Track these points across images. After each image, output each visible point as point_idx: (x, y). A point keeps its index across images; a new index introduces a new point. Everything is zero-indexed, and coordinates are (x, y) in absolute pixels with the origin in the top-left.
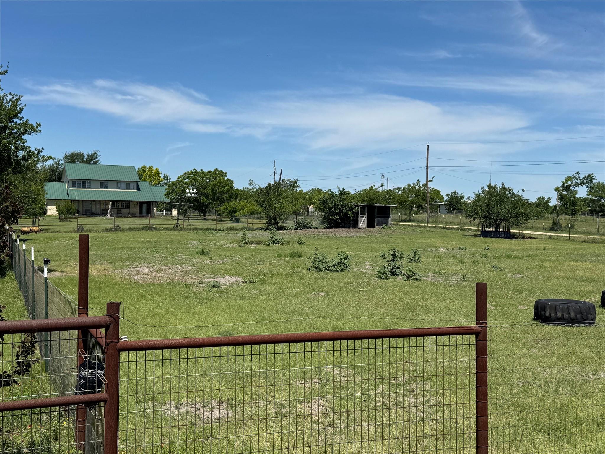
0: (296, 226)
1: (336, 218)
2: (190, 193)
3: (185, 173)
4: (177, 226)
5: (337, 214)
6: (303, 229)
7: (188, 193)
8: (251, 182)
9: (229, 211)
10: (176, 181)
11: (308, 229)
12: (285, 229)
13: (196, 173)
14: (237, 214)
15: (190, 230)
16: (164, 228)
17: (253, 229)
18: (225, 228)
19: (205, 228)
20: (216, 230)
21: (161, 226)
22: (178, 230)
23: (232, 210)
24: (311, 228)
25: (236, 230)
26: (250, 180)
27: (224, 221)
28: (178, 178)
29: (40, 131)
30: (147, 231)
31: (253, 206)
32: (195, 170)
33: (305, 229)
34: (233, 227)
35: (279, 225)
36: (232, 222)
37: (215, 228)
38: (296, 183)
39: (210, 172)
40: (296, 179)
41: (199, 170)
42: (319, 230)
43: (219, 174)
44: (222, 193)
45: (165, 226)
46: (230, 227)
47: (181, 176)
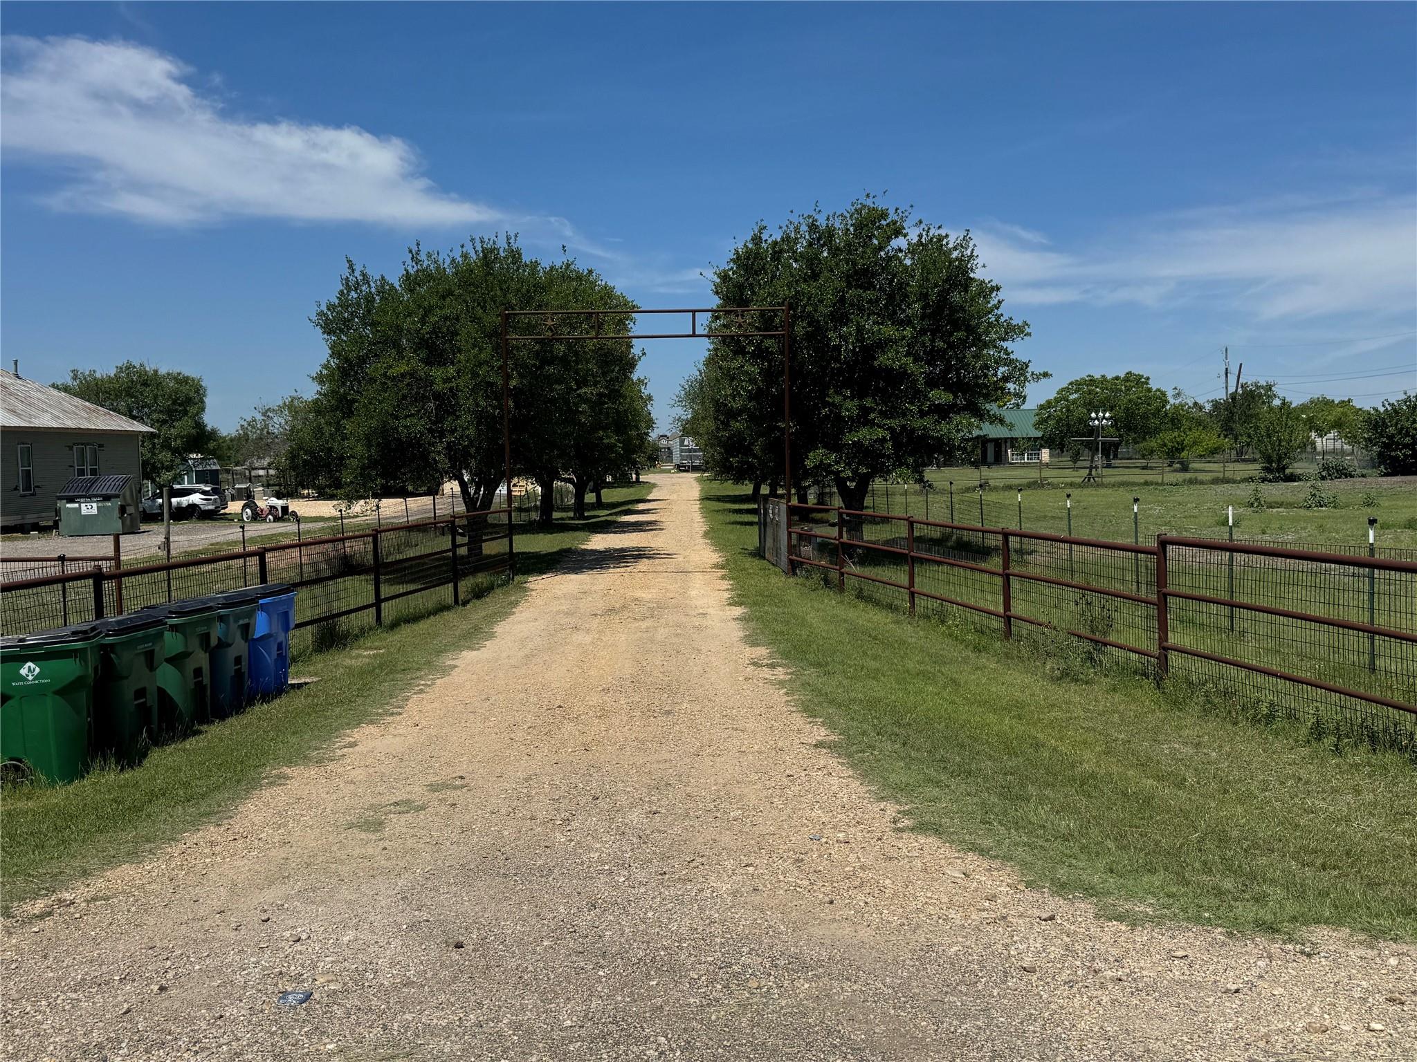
0: (1324, 474)
1: (1404, 455)
2: (1097, 418)
3: (1071, 383)
4: (1089, 480)
5: (1406, 446)
6: (1336, 477)
7: (1094, 420)
8: (1177, 391)
9: (1169, 449)
10: (1055, 398)
11: (1346, 477)
12: (1300, 480)
13: (1092, 381)
14: (1184, 454)
15: (1114, 485)
16: (1066, 484)
17: (1234, 482)
18: (1181, 480)
19: (1142, 481)
20: (1162, 484)
21: (1062, 479)
22: (1092, 486)
23: (1174, 446)
24: (1352, 476)
25: (1202, 483)
26: (1176, 388)
27: (1151, 468)
28: (1058, 393)
29: (1029, 334)
30: (1036, 489)
31: (1211, 439)
32: (1090, 376)
33: (1340, 478)
34: (1196, 479)
35: (1287, 471)
36: (1172, 468)
37: (1160, 481)
38: (1270, 389)
39: (1117, 378)
40: (1271, 381)
41: (1097, 376)
42: (1369, 480)
43: (1135, 381)
44: (1145, 417)
45: (1068, 480)
46: (1191, 479)
47: (1063, 390)
